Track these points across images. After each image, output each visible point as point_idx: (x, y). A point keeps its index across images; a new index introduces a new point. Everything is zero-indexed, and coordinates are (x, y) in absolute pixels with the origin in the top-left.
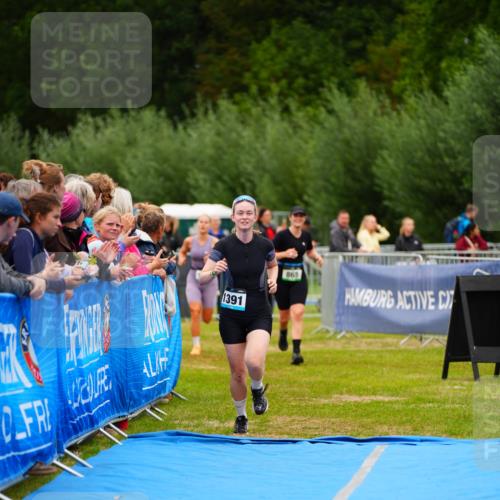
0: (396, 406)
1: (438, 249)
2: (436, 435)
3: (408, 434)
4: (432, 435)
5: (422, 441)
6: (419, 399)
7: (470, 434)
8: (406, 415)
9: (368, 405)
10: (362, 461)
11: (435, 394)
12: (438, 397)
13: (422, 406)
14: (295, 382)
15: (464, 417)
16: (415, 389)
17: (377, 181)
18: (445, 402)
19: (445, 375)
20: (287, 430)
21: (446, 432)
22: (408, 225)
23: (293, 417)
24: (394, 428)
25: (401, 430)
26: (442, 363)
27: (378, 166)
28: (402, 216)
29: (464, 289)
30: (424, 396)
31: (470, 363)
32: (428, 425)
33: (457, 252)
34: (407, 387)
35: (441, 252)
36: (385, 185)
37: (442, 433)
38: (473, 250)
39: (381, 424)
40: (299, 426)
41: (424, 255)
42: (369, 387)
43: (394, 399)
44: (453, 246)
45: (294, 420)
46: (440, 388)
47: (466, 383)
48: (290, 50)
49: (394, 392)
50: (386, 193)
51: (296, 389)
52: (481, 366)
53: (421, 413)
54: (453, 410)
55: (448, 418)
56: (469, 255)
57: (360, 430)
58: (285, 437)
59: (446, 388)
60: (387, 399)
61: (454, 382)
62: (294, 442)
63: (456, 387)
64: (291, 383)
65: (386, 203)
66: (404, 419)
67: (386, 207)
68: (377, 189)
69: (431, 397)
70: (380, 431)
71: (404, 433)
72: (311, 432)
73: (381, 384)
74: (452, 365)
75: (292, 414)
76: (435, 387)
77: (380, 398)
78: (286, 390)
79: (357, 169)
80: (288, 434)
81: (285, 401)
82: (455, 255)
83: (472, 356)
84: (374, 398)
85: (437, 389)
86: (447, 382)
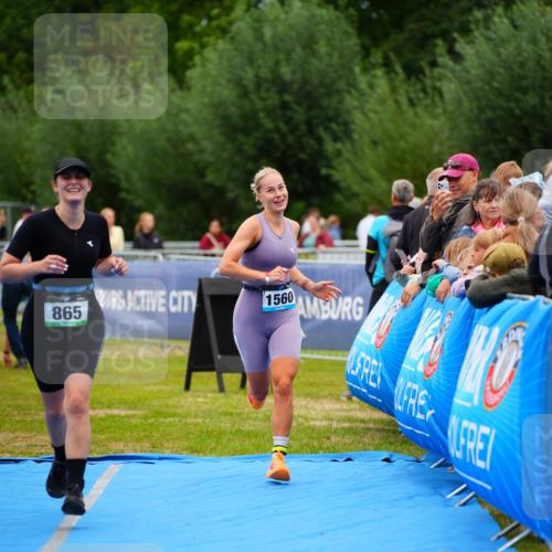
0: (134, 421)
1: (181, 248)
2: (176, 452)
3: (146, 451)
4: (172, 452)
5: (160, 459)
6: (159, 413)
7: (213, 450)
8: (145, 430)
9: (101, 419)
10: (94, 483)
11: (177, 407)
12: (179, 411)
13: (162, 420)
14: (19, 394)
15: (208, 431)
16: (155, 402)
17: (112, 172)
18: (187, 415)
19: (187, 387)
20: (9, 448)
21: (187, 449)
22: (148, 220)
23: (17, 434)
24: (130, 445)
25: (138, 447)
26: (185, 373)
27: (114, 154)
28: (140, 210)
29: (207, 292)
30: (165, 409)
31: (214, 374)
32: (168, 441)
33: (201, 252)
34: (146, 399)
35: (183, 251)
36: (122, 176)
37: (184, 450)
38: (217, 249)
39: (116, 440)
40: (24, 444)
41: (164, 255)
42: (104, 400)
43: (131, 412)
44: (196, 244)
45: (17, 437)
46: (182, 400)
47: (210, 395)
48: (8, 20)
49: (132, 405)
50: (124, 184)
51: (21, 402)
52: (226, 376)
53: (161, 429)
54: (196, 425)
55: (189, 433)
56: (213, 255)
57: (93, 447)
58: (8, 456)
59: (189, 401)
60: (123, 413)
61: (197, 394)
62: (17, 461)
63: (199, 400)
64: (14, 395)
65: (123, 195)
66: (142, 434)
67: (123, 201)
68: (112, 180)
69: (172, 410)
70: (115, 449)
71: (142, 451)
72: (36, 450)
73: (118, 396)
74: (195, 375)
75: (15, 430)
76: (176, 399)
77: (116, 412)
78: (10, 403)
79: (92, 155)
80: (11, 452)
81: (7, 415)
82: (198, 255)
83: (217, 366)
84: (109, 412)
85: (179, 402)
86: (189, 393)
